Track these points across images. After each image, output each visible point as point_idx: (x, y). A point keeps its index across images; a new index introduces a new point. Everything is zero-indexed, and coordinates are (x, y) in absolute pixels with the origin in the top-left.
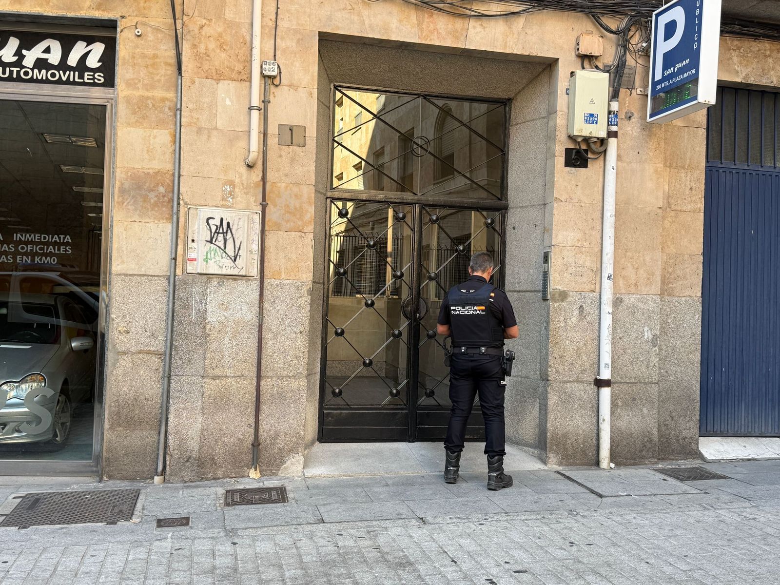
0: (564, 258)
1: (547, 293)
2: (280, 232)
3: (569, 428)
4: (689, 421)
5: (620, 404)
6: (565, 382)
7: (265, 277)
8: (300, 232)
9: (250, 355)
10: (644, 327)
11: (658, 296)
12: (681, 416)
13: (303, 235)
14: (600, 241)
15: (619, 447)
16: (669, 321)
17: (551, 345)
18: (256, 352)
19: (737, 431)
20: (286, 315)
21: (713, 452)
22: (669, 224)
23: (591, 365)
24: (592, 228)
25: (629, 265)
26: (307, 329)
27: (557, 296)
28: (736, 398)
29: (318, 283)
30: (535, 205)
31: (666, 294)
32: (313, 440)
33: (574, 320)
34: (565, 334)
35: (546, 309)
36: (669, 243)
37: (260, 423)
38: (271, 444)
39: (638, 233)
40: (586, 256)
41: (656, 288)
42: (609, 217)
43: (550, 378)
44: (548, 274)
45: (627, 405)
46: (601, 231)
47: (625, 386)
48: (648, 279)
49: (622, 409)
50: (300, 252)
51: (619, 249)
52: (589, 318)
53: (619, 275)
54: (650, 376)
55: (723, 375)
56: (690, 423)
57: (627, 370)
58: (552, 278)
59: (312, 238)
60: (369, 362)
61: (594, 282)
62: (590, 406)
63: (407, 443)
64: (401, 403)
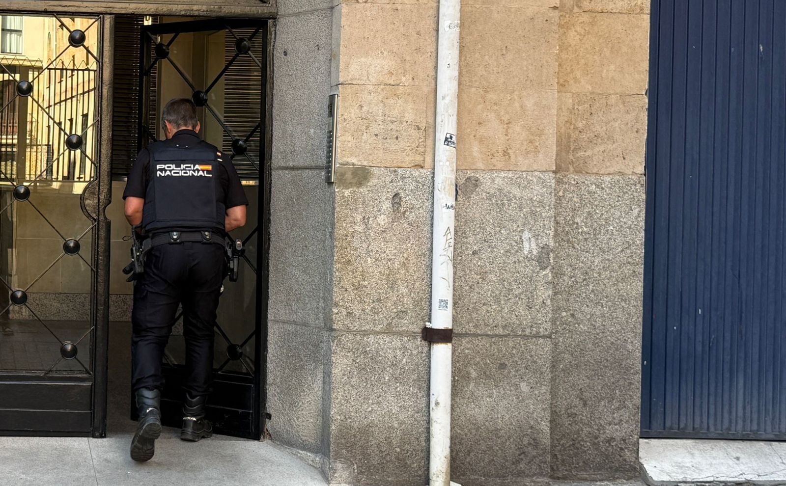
0: (361, 106)
1: (331, 172)
3: (373, 417)
4: (618, 409)
5: (474, 374)
6: (366, 333)
10: (522, 231)
11: (551, 174)
12: (602, 399)
14: (433, 73)
15: (472, 454)
16: (578, 220)
17: (338, 266)
19: (729, 429)
21: (667, 466)
22: (578, 37)
23: (417, 303)
24: (418, 50)
25: (492, 116)
27: (349, 176)
28: (727, 367)
30: (317, 10)
31: (571, 169)
33: (382, 220)
34: (365, 245)
35: (331, 199)
36: (578, 74)
39: (509, 56)
40: (406, 101)
41: (547, 158)
42: (447, 29)
43: (335, 326)
44: (332, 136)
45: (488, 377)
46: (434, 54)
47: (484, 341)
48: (531, 142)
49: (477, 384)
51: (472, 87)
52: (412, 217)
53: (472, 136)
54: (534, 324)
55: (699, 321)
56: (622, 412)
57: (487, 311)
58: (338, 144)
61: (421, 149)
62: (415, 377)
63: (91, 438)
64: (81, 368)
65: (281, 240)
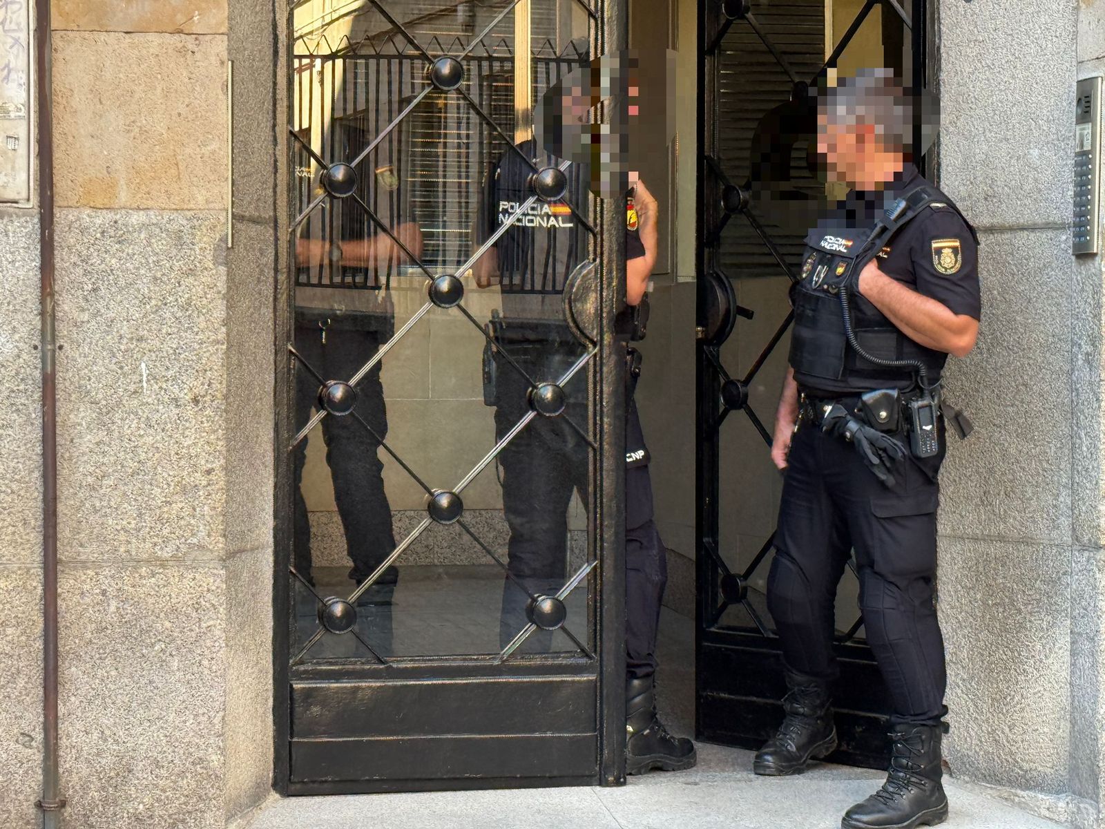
1: (1090, 233)
2: (103, 36)
7: (58, 201)
8: (180, 32)
9: (14, 486)
13: (191, 45)
18: (37, 474)
20: (141, 339)
26: (220, 388)
29: (254, 221)
32: (258, 786)
35: (1089, 289)
37: (63, 727)
38: (105, 801)
44: (1091, 161)
50: (182, 109)
59: (225, 55)
60: (451, 504)
63: (598, 788)
64: (571, 646)
65: (965, 374)
